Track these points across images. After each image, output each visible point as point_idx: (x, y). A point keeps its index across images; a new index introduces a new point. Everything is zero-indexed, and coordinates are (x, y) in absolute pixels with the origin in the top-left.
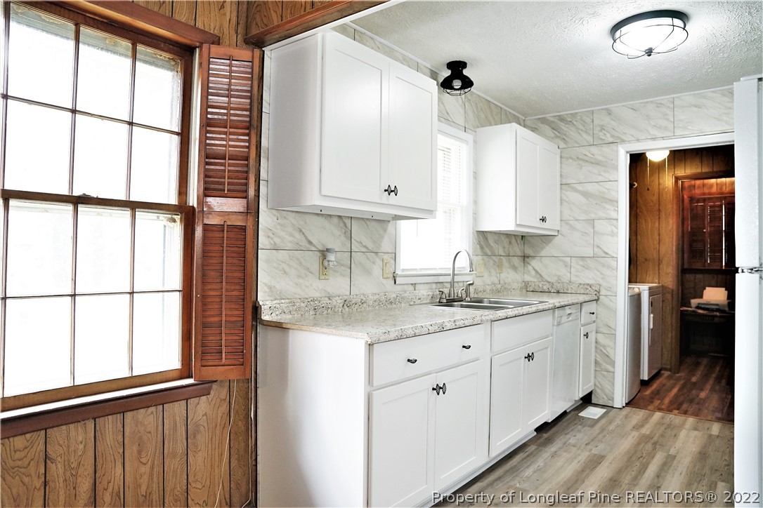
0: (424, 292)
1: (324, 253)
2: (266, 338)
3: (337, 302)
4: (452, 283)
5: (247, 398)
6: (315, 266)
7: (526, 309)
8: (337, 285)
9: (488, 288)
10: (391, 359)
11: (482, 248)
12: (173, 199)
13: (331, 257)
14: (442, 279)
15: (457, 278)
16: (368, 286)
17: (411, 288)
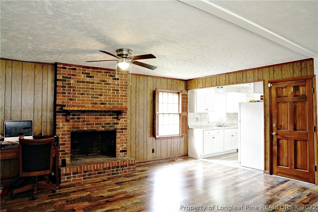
0: (215, 125)
1: (197, 119)
2: (190, 131)
3: (199, 126)
4: (220, 123)
5: (187, 139)
6: (196, 121)
7: (230, 128)
8: (199, 123)
9: (229, 124)
10: (206, 133)
11: (228, 116)
12: (178, 113)
13: (198, 119)
14: (218, 122)
15: (221, 122)
16: (204, 123)
17: (212, 124)
